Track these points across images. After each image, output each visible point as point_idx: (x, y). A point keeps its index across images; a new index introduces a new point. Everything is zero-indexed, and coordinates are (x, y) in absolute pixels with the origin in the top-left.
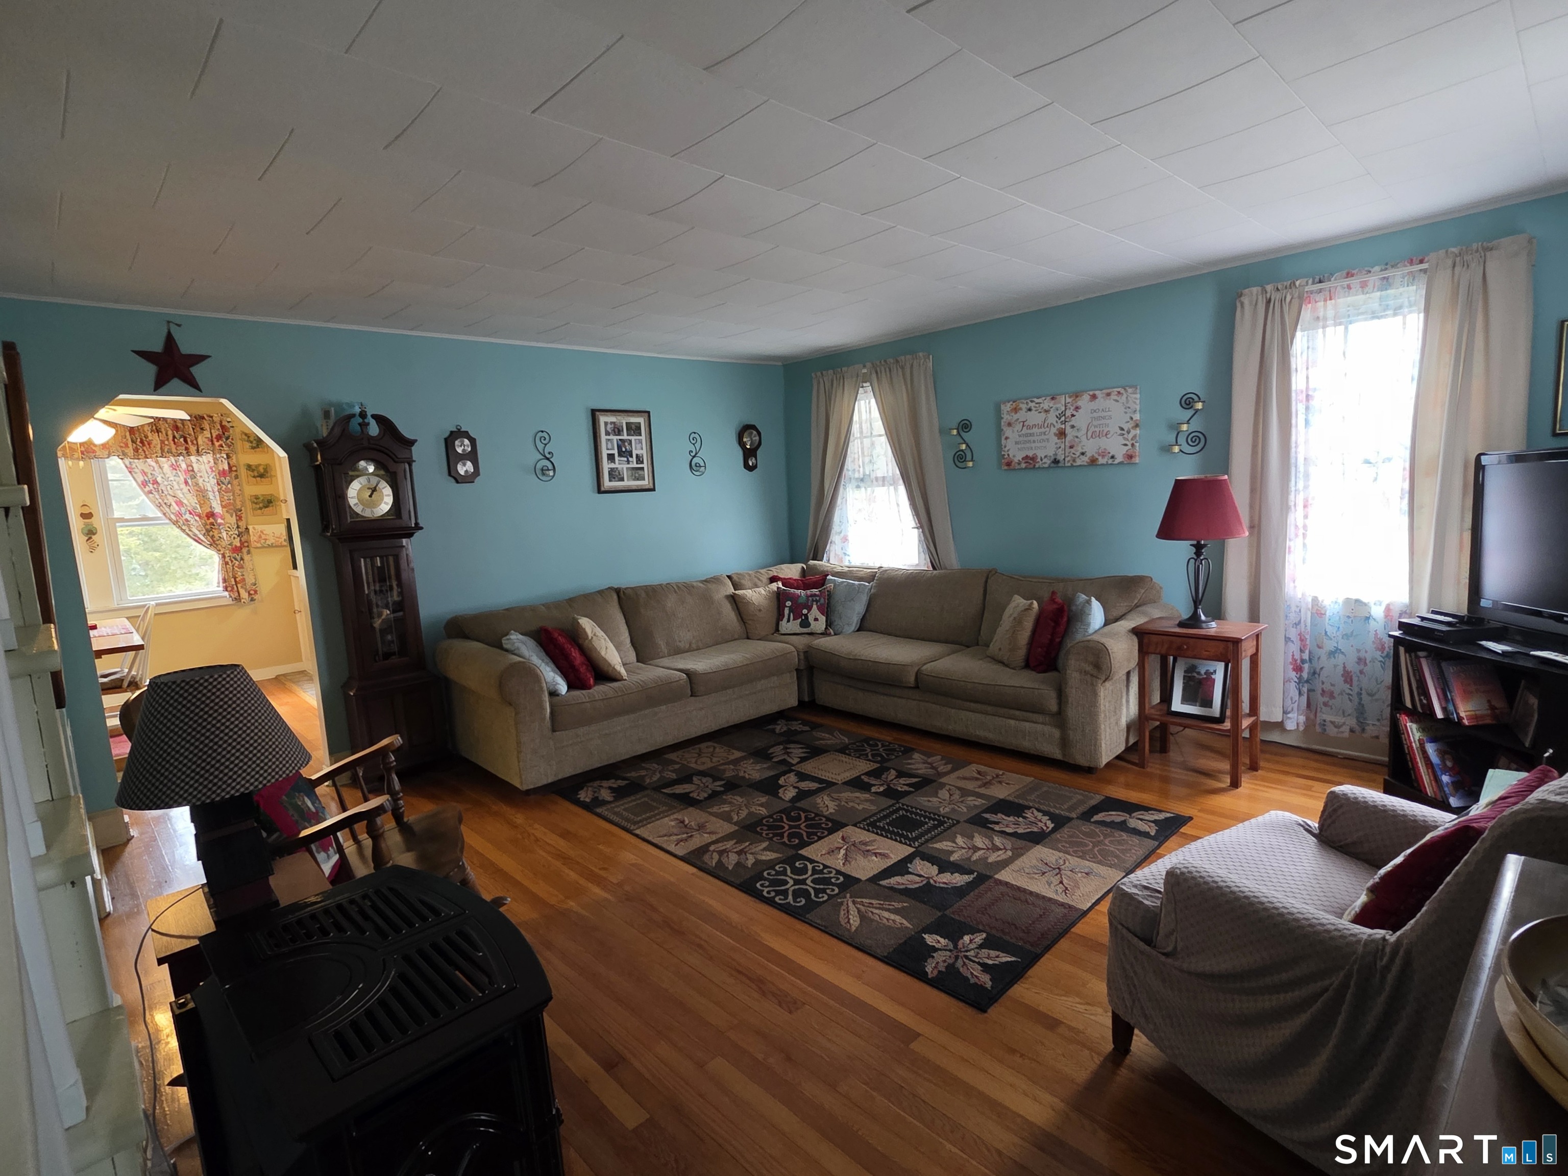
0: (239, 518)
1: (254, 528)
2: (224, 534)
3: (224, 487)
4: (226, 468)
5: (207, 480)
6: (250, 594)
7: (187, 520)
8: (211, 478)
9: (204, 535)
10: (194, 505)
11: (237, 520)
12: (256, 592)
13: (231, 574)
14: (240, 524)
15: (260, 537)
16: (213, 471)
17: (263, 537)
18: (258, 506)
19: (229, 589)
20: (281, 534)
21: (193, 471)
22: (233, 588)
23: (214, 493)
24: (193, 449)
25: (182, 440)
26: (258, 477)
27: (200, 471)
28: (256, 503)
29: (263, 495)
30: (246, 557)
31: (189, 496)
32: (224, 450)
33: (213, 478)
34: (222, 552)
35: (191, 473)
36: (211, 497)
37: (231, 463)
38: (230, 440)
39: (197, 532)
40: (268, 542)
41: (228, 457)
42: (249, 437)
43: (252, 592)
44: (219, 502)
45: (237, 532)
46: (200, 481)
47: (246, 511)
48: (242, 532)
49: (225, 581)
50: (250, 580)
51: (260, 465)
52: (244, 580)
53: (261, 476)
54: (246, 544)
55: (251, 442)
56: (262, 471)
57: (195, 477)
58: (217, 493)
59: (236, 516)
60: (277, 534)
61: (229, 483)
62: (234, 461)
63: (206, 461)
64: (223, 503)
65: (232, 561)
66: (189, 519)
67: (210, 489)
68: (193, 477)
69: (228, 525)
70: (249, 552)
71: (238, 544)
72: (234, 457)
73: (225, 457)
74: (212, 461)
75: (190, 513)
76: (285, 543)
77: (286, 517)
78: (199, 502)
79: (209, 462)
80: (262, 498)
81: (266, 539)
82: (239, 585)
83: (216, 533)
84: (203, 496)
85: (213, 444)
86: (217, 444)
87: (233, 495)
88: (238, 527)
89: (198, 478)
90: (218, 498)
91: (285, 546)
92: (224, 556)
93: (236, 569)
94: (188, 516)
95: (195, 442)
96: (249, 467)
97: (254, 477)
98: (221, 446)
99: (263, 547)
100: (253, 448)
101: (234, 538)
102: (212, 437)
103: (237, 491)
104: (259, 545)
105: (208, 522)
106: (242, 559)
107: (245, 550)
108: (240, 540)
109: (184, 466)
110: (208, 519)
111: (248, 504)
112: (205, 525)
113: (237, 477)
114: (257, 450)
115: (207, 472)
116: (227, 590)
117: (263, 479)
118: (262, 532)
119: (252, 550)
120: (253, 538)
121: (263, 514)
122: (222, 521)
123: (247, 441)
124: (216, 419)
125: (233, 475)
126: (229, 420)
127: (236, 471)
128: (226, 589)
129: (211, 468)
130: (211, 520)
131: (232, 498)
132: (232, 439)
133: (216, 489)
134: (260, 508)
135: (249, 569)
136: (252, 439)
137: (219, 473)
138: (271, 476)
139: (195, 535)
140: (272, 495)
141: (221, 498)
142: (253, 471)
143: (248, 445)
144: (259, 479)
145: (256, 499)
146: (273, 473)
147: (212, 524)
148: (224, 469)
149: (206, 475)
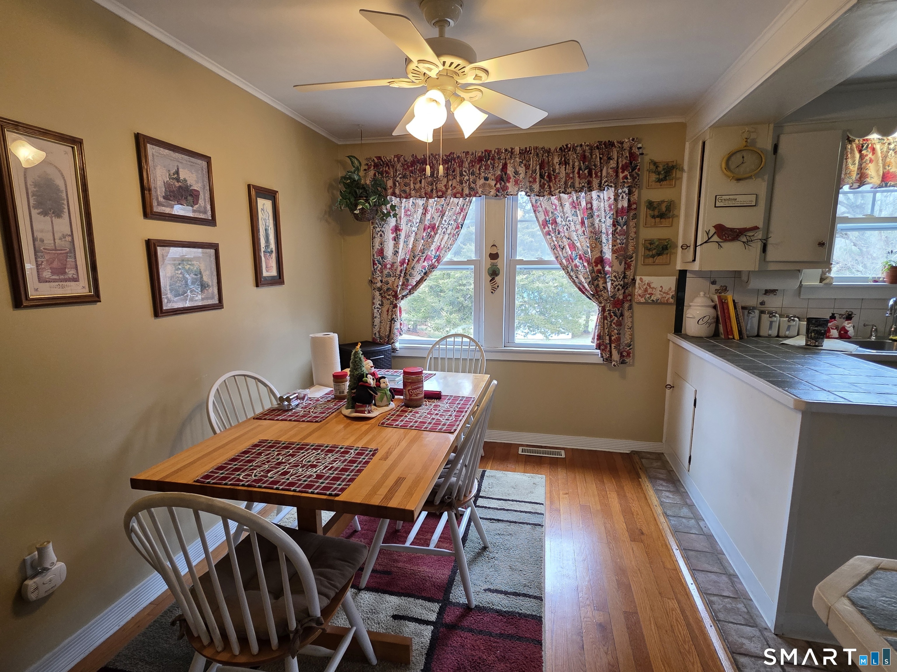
0: (628, 267)
1: (641, 279)
2: (609, 285)
3: (619, 228)
4: (626, 204)
5: (603, 220)
6: (622, 356)
7: (576, 266)
8: (607, 218)
9: (589, 284)
10: (585, 248)
11: (625, 269)
12: (628, 354)
13: (606, 331)
14: (628, 273)
15: (646, 290)
16: (611, 209)
17: (650, 291)
18: (651, 253)
19: (602, 347)
20: (670, 289)
21: (591, 208)
22: (606, 347)
23: (607, 235)
24: (595, 182)
25: (586, 172)
26: (658, 217)
27: (599, 210)
28: (649, 250)
29: (659, 240)
30: (627, 314)
31: (582, 238)
32: (628, 182)
33: (609, 218)
34: (603, 305)
35: (589, 212)
36: (604, 240)
37: (632, 199)
38: (636, 170)
39: (583, 280)
40: (654, 298)
41: (630, 193)
42: (657, 167)
43: (625, 354)
44: (611, 246)
45: (622, 283)
46: (597, 221)
47: (637, 256)
48: (627, 284)
49: (599, 337)
50: (626, 339)
51: (663, 202)
52: (618, 339)
53: (662, 216)
54: (629, 298)
55: (659, 173)
56: (664, 208)
57: (592, 217)
58: (611, 236)
59: (625, 263)
60: (666, 289)
61: (626, 223)
62: (636, 197)
63: (606, 198)
64: (615, 248)
65: (611, 316)
66: (578, 264)
67: (604, 230)
68: (591, 216)
69: (614, 274)
70: (630, 308)
71: (621, 297)
72: (636, 193)
73: (627, 191)
74: (612, 197)
75: (581, 258)
76: (671, 301)
77: (679, 267)
78: (591, 245)
79: (609, 198)
80: (657, 243)
81: (651, 294)
82: (613, 345)
83: (601, 283)
84: (596, 239)
85: (617, 176)
86: (621, 175)
87: (627, 239)
88: (624, 277)
89: (595, 217)
90: (610, 241)
91: (671, 304)
92: (603, 310)
93: (614, 326)
94: (577, 261)
95: (599, 174)
96: (650, 205)
97: (653, 217)
98: (626, 177)
99: (646, 303)
100: (659, 181)
101: (618, 290)
102: (618, 167)
103: (632, 235)
104: (642, 300)
105: (596, 269)
106: (622, 315)
107: (626, 305)
108: (624, 293)
109: (584, 204)
110: (596, 266)
111: (641, 251)
112: (592, 272)
113: (635, 217)
114: (665, 183)
115: (605, 211)
116: (599, 349)
117: (662, 220)
118: (649, 285)
119: (635, 305)
120: (638, 291)
121: (654, 264)
122: (610, 269)
123: (655, 172)
124: (626, 146)
125: (631, 214)
126: (640, 145)
127: (635, 209)
128: (599, 347)
129: (610, 206)
130: (599, 267)
131: (624, 241)
132: (639, 169)
133: (610, 231)
134: (653, 256)
135: (627, 327)
136: (660, 169)
137: (617, 212)
138: (674, 216)
139: (581, 283)
140: (669, 240)
141: (614, 240)
142: (654, 209)
143: (654, 177)
144: (658, 220)
145: (651, 244)
146: (675, 213)
147: (599, 271)
148: (623, 207)
149: (603, 214)
